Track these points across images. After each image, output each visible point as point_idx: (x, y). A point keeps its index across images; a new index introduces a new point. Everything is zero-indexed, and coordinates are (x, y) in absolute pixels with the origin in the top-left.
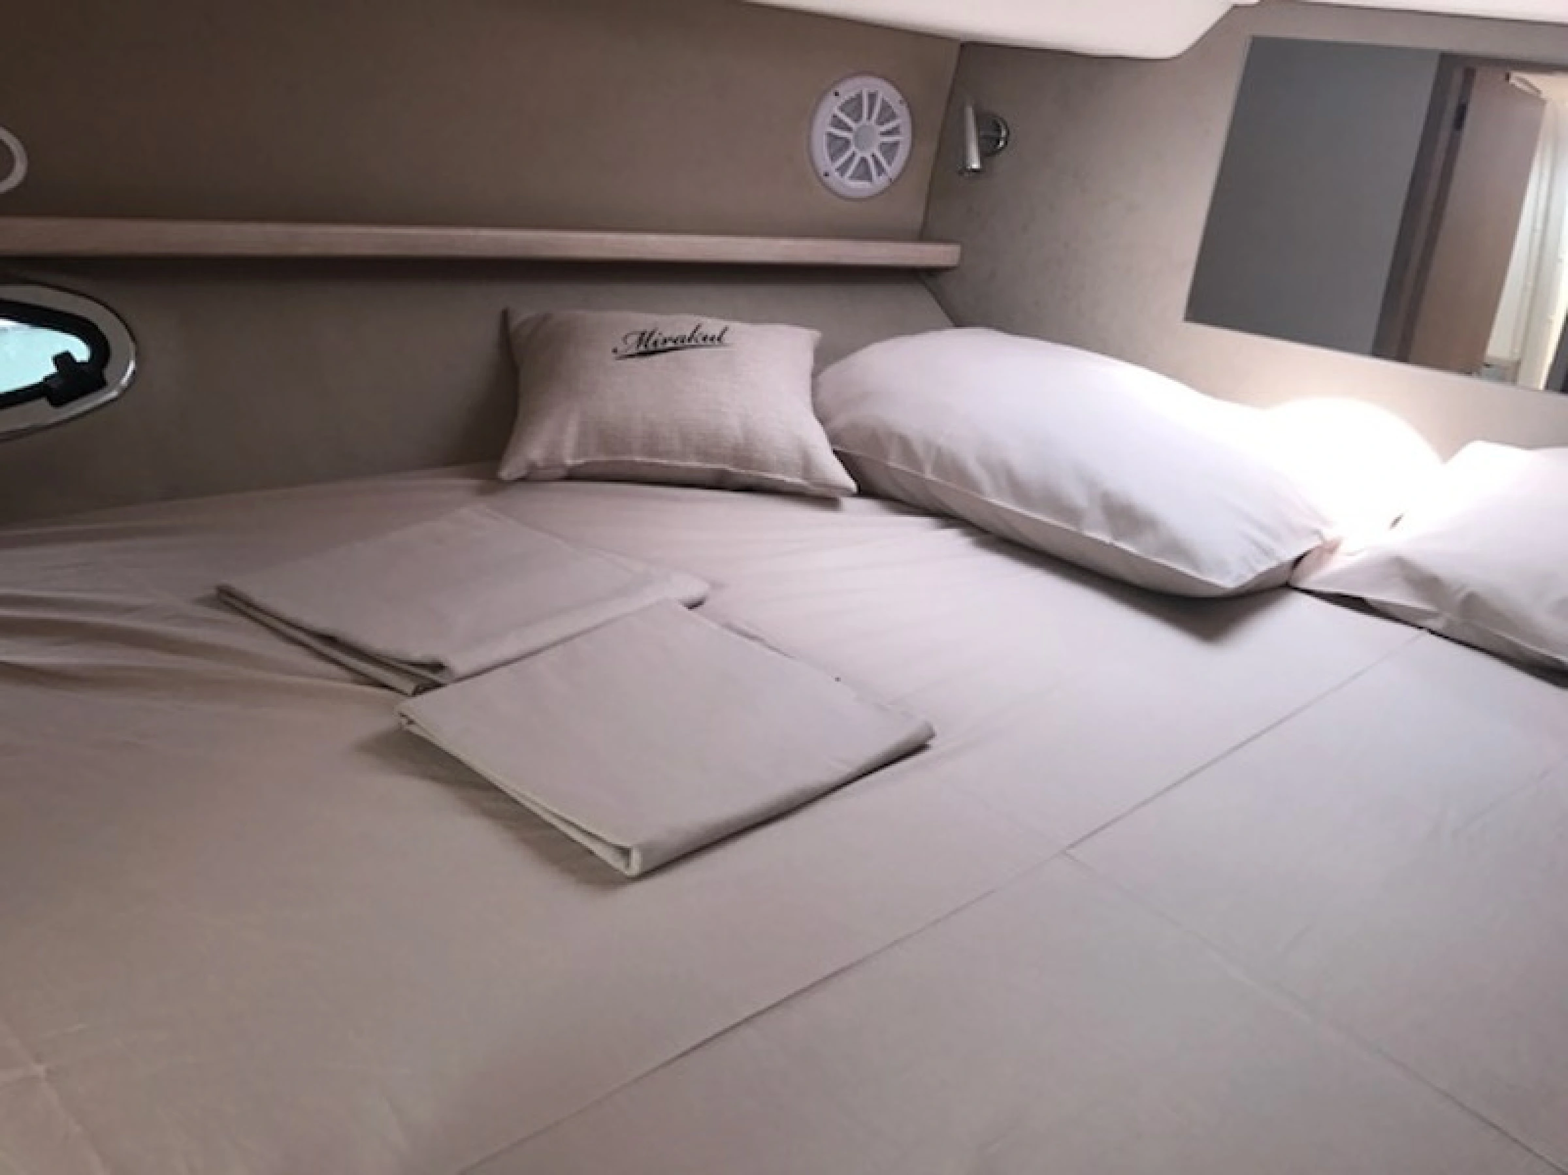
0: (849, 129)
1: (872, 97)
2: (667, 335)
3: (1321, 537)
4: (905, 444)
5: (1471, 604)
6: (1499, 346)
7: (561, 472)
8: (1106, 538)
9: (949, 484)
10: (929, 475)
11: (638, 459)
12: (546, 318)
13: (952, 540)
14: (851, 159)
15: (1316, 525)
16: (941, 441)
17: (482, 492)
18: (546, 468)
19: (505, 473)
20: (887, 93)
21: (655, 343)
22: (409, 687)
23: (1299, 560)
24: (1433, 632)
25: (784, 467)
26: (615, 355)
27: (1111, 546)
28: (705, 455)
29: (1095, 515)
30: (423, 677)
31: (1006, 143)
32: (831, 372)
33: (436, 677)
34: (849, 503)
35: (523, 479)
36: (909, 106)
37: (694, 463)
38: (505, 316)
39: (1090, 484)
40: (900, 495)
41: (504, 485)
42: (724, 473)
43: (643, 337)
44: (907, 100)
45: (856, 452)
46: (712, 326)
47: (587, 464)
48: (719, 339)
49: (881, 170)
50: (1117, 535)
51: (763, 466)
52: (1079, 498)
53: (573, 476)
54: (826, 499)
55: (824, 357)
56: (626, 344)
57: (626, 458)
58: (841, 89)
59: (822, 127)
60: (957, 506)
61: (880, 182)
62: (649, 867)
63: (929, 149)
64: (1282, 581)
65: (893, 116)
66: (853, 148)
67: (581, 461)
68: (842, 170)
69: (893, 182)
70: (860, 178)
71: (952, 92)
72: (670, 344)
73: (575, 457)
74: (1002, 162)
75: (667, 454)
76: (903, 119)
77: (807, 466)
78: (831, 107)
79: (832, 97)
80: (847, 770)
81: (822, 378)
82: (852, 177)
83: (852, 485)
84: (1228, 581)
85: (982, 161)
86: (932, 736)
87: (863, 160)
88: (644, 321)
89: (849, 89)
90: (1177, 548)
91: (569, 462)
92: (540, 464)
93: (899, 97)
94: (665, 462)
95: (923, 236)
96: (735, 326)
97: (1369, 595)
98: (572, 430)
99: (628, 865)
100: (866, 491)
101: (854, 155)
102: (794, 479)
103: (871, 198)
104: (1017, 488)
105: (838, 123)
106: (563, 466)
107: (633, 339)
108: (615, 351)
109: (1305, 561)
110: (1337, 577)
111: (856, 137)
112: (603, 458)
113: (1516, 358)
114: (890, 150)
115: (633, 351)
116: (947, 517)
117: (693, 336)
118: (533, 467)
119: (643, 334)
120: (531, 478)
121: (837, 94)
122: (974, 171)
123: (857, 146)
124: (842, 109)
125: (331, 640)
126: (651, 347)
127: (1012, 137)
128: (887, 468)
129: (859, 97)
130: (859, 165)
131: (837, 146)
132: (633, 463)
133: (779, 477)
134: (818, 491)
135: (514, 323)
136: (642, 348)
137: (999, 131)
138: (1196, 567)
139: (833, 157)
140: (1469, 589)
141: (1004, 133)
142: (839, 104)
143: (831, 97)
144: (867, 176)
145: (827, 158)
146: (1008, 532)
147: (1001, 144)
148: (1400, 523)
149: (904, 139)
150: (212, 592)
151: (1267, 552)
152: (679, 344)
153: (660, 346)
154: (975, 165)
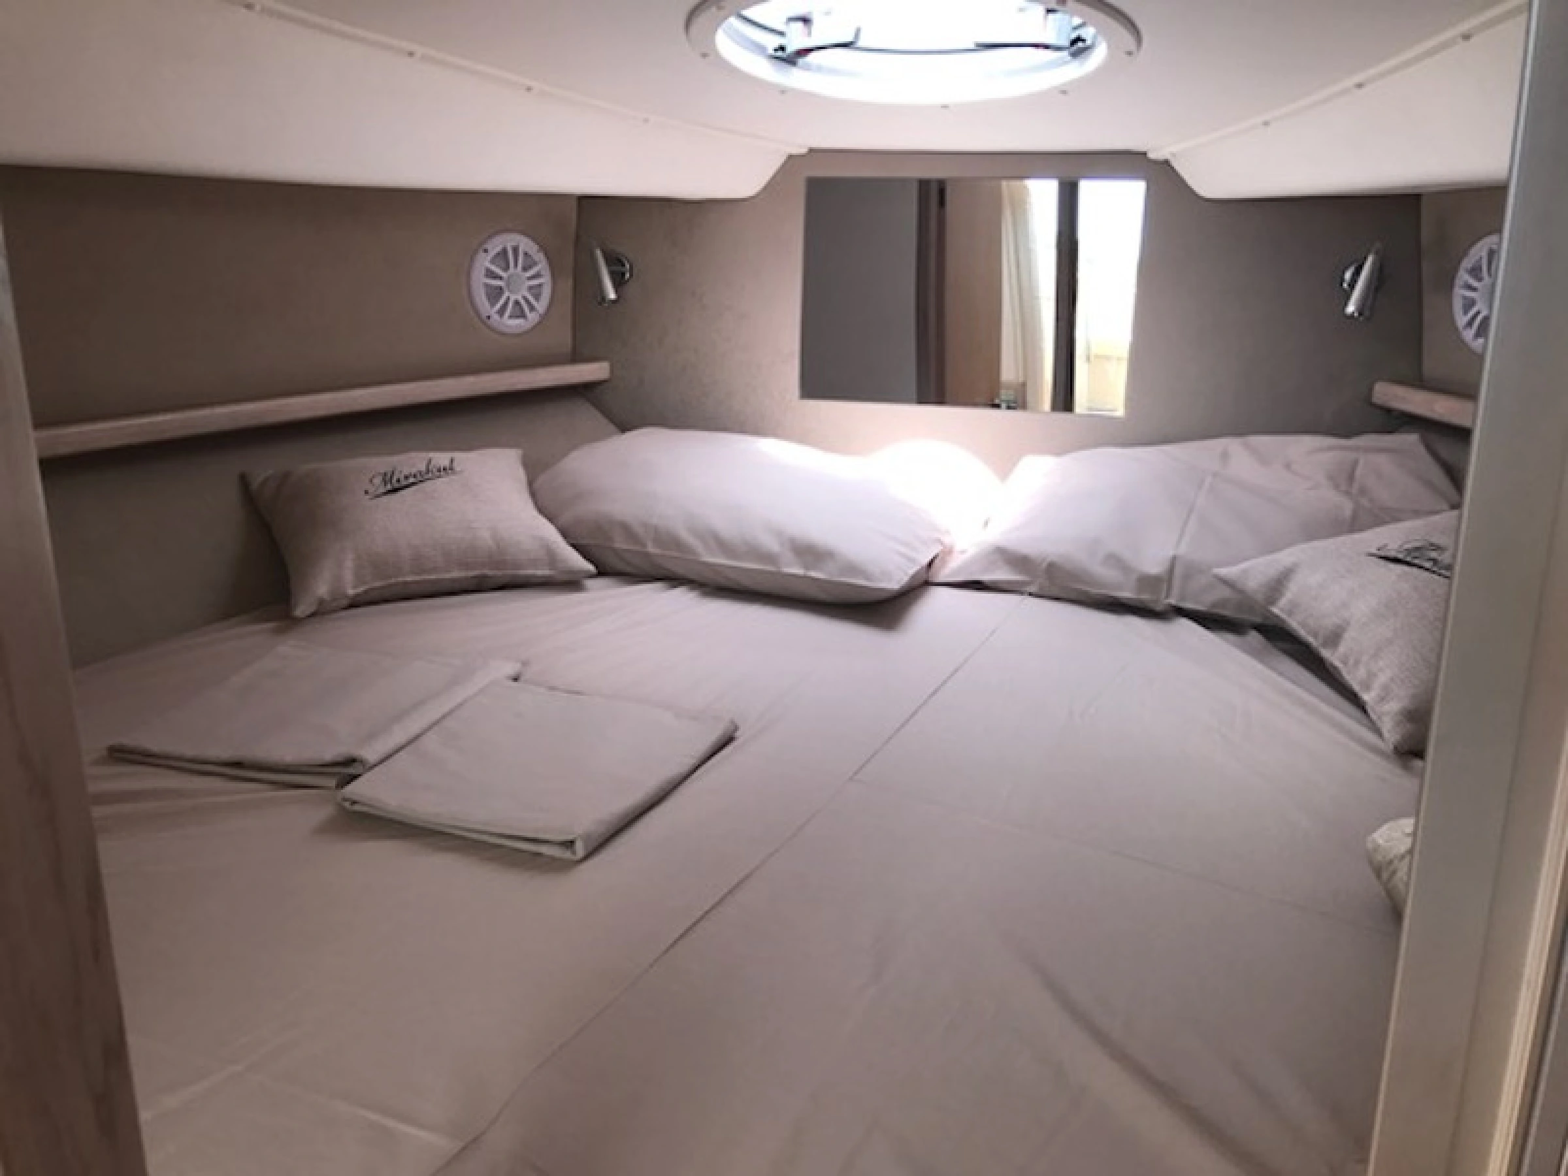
0: (501, 278)
1: (516, 250)
2: (406, 472)
3: (942, 543)
4: (627, 530)
5: (1052, 570)
6: (1009, 372)
7: (345, 602)
8: (797, 570)
9: (667, 553)
10: (651, 549)
11: (409, 579)
12: (286, 475)
13: (682, 597)
14: (506, 304)
15: (937, 535)
16: (655, 521)
17: (279, 631)
18: (334, 600)
19: (300, 611)
20: (526, 244)
21: (398, 481)
22: (332, 782)
23: (930, 564)
24: (1030, 594)
25: (534, 563)
26: (368, 497)
27: (805, 577)
28: (466, 566)
29: (788, 556)
30: (339, 773)
31: (631, 275)
32: (541, 480)
33: (351, 770)
34: (589, 583)
35: (313, 615)
36: (546, 255)
37: (456, 574)
38: (244, 481)
39: (779, 534)
40: (629, 569)
41: (297, 621)
42: (485, 577)
43: (387, 478)
44: (543, 248)
45: (584, 542)
46: (441, 459)
47: (366, 592)
48: (451, 469)
49: (532, 308)
50: (807, 568)
51: (518, 566)
52: (771, 544)
53: (355, 604)
54: (570, 583)
55: (534, 470)
56: (373, 485)
57: (400, 579)
58: (488, 246)
59: (479, 280)
60: (680, 570)
61: (533, 317)
62: (590, 849)
63: (567, 285)
64: (921, 580)
65: (535, 264)
66: (507, 294)
67: (361, 589)
68: (501, 312)
69: (544, 317)
70: (518, 317)
71: (578, 238)
72: (412, 480)
73: (355, 587)
74: (631, 289)
75: (435, 570)
76: (542, 265)
77: (552, 557)
78: (484, 262)
79: (483, 255)
80: (691, 762)
81: (537, 485)
82: (511, 317)
83: (591, 568)
84: (895, 582)
85: (617, 292)
86: (736, 728)
87: (517, 303)
88: (381, 463)
89: (495, 246)
90: (853, 569)
91: (351, 592)
92: (326, 597)
93: (536, 247)
94: (433, 577)
95: (575, 357)
96: (458, 455)
97: (985, 577)
98: (349, 564)
99: (574, 853)
100: (602, 572)
101: (508, 298)
102: (543, 572)
103: (526, 332)
104: (724, 546)
105: (491, 274)
106: (346, 596)
107: (378, 481)
108: (366, 492)
109: (937, 561)
110: (959, 570)
111: (508, 285)
112: (378, 584)
113: (1021, 380)
114: (536, 291)
115: (382, 490)
116: (673, 580)
117: (429, 469)
118: (321, 602)
119: (385, 474)
120: (322, 611)
121: (486, 251)
122: (614, 302)
123: (511, 291)
124: (492, 262)
125: (238, 764)
126: (397, 485)
127: (635, 271)
128: (614, 550)
129: (504, 251)
130: (514, 307)
131: (494, 294)
132: (406, 583)
133: (530, 572)
134: (565, 578)
135: (255, 484)
136: (389, 487)
137: (623, 265)
138: (868, 578)
139: (493, 305)
140: (1049, 560)
141: (628, 266)
142: (489, 258)
143: (481, 255)
144: (523, 315)
145: (487, 304)
146: (723, 582)
147: (627, 275)
148: (989, 525)
149: (546, 280)
150: (105, 753)
151: (911, 560)
152: (418, 479)
153: (404, 483)
154: (612, 295)
